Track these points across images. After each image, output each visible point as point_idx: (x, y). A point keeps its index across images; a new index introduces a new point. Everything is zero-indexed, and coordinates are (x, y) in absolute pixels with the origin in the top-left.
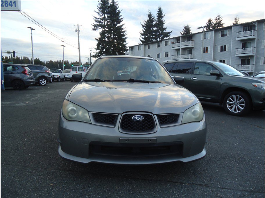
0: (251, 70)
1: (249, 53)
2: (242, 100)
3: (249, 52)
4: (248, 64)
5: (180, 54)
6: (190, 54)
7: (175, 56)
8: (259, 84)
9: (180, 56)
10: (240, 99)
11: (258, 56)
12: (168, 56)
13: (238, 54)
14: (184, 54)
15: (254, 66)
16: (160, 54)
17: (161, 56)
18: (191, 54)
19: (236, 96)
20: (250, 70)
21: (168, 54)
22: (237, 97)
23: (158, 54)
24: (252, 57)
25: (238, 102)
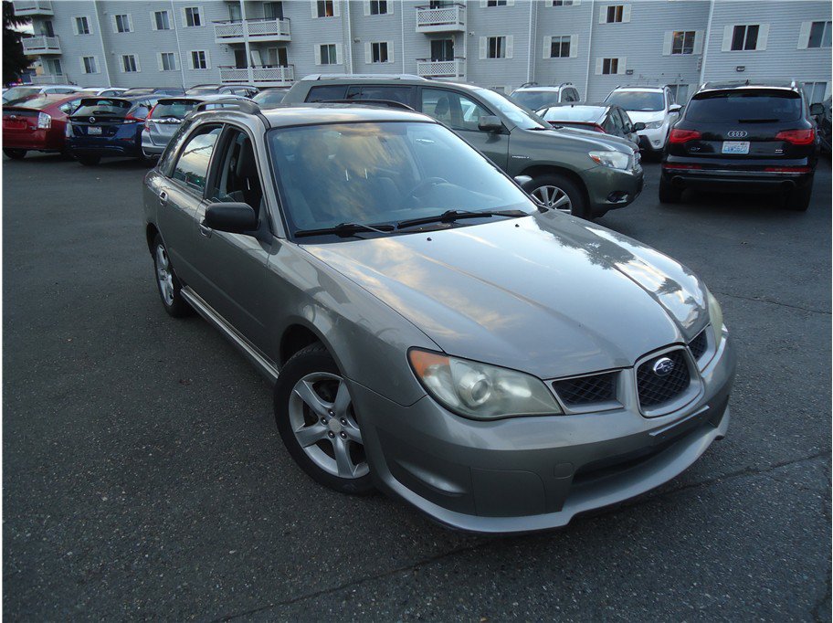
0: (460, 76)
1: (452, 23)
2: (565, 198)
3: (450, 21)
4: (450, 57)
5: (244, 17)
6: (278, 19)
7: (224, 22)
8: (602, 154)
9: (245, 24)
10: (560, 195)
11: (473, 33)
12: (198, 23)
13: (423, 25)
14: (259, 19)
15: (465, 62)
16: (165, 13)
17: (170, 20)
18: (281, 19)
19: (549, 189)
20: (457, 76)
21: (197, 16)
22: (551, 192)
23: (158, 14)
24: (459, 34)
25: (553, 204)
